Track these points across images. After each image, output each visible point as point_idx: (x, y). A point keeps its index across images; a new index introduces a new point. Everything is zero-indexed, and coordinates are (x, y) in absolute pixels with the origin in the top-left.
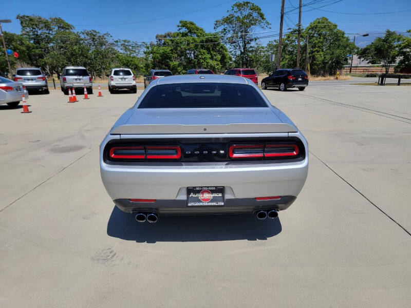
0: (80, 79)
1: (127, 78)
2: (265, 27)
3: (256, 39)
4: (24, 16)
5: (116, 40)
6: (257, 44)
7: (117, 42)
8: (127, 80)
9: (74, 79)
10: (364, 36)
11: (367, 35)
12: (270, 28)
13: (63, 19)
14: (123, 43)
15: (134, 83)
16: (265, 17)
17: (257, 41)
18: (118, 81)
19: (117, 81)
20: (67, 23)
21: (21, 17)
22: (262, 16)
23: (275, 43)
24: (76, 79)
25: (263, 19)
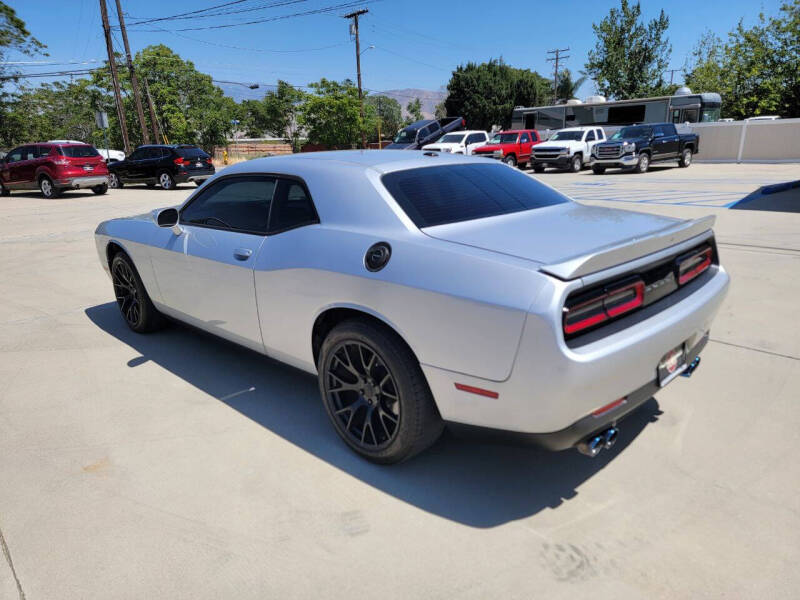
2: (32, 51)
3: (16, 79)
6: (22, 88)
10: (252, 88)
11: (257, 87)
12: (47, 55)
16: (27, 28)
17: (21, 81)
22: (20, 25)
23: (55, 89)
25: (24, 32)
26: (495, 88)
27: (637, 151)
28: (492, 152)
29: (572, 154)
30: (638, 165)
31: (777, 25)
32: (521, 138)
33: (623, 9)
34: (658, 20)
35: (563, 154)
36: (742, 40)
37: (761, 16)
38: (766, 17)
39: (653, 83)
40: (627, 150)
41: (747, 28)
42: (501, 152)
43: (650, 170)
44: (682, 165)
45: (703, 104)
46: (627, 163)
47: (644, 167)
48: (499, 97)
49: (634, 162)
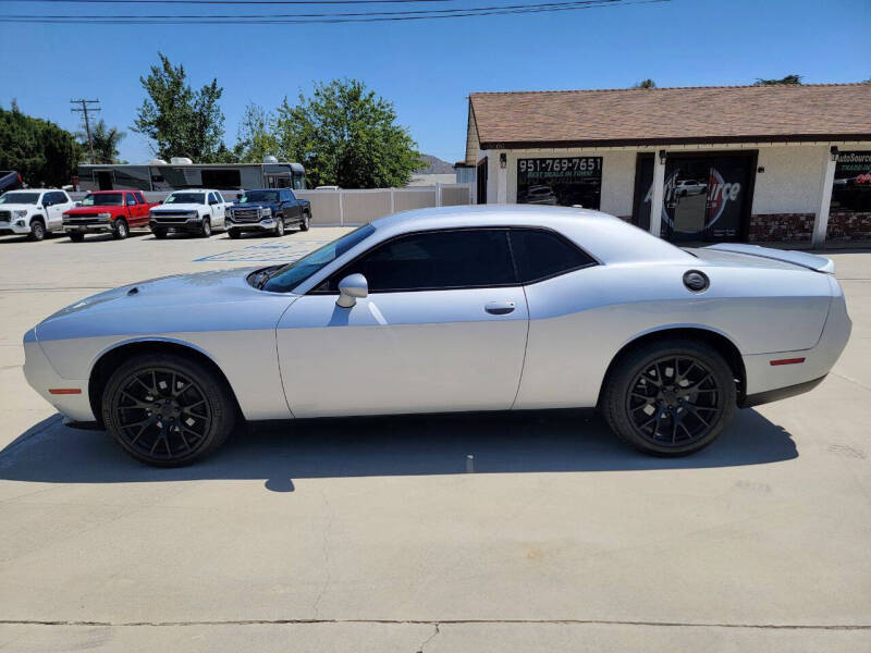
26: (16, 138)
27: (273, 214)
28: (96, 215)
29: (201, 218)
30: (277, 229)
31: (315, 106)
32: (127, 200)
33: (166, 69)
34: (210, 86)
35: (191, 218)
36: (289, 116)
37: (301, 96)
38: (306, 98)
39: (215, 148)
40: (264, 214)
41: (293, 106)
42: (109, 215)
43: (287, 233)
44: (304, 229)
45: (293, 173)
46: (267, 226)
47: (281, 230)
48: (24, 148)
49: (273, 225)
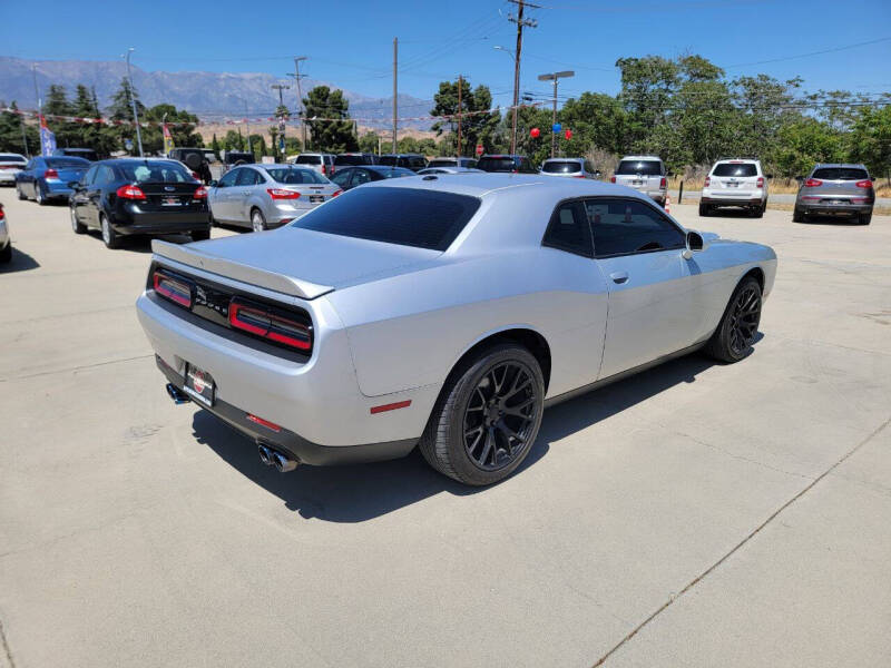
0: (641, 182)
1: (742, 183)
4: (629, 60)
5: (811, 94)
7: (814, 97)
8: (740, 186)
9: (630, 181)
13: (704, 57)
14: (830, 99)
15: (758, 194)
18: (721, 188)
19: (718, 188)
20: (711, 66)
21: (624, 63)
24: (634, 182)
